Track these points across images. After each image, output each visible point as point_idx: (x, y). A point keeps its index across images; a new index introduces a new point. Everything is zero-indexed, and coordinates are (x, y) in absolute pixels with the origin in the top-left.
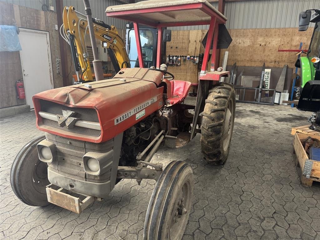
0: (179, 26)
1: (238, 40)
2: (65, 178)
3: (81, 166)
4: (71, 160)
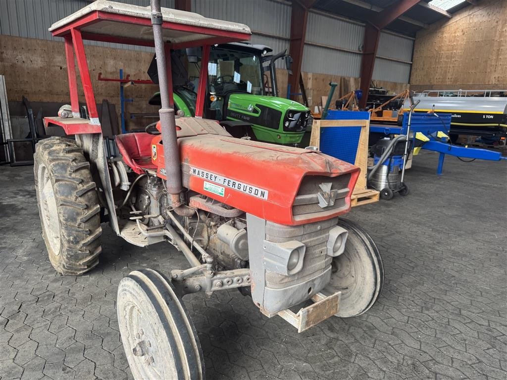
1: (20, 57)
2: (306, 283)
3: (322, 254)
4: (314, 252)
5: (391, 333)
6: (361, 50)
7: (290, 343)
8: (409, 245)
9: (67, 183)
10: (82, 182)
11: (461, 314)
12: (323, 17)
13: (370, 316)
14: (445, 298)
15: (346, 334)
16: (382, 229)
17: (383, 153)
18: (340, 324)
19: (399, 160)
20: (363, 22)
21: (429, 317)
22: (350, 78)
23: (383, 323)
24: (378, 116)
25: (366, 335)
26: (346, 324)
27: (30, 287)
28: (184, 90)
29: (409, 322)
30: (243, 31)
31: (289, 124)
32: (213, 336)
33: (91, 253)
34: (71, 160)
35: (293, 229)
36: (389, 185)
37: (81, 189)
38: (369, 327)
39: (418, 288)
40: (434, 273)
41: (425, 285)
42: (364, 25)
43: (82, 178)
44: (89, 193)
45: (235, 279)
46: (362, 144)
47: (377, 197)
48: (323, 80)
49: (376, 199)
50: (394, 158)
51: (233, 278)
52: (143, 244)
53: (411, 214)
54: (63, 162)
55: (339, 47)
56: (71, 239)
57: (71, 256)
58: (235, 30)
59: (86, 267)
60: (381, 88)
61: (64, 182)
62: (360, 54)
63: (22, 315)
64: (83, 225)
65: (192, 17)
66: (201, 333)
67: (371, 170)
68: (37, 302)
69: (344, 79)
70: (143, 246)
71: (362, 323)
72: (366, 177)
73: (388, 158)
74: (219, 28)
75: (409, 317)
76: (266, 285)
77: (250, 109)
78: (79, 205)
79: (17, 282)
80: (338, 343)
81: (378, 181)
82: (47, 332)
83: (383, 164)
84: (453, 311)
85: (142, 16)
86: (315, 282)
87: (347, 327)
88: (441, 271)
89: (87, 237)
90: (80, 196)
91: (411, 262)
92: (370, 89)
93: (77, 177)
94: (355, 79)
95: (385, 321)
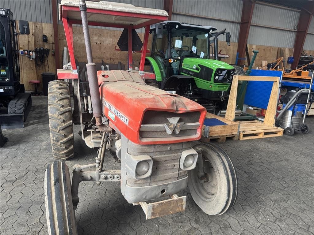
0: (97, 26)
1: (75, 37)
2: (159, 186)
3: (175, 167)
4: (166, 165)
5: (240, 233)
6: (296, 28)
7: (163, 224)
8: (290, 170)
9: (54, 106)
10: (63, 106)
11: (308, 230)
12: (267, 7)
13: (231, 218)
14: (301, 215)
15: (206, 227)
16: (275, 156)
17: (289, 100)
18: (205, 218)
19: (303, 107)
20: (299, 9)
21: (279, 227)
22: (285, 48)
23: (238, 224)
24: (298, 75)
25: (220, 231)
26: (210, 220)
27: (37, 163)
28: (157, 56)
29: (259, 228)
30: (162, 15)
31: (218, 78)
32: (117, 210)
33: (66, 148)
34: (59, 94)
35: (144, 147)
36: (292, 125)
37: (61, 111)
38: (225, 225)
39: (281, 204)
40: (301, 194)
41: (289, 202)
42: (300, 11)
43: (63, 104)
44: (66, 113)
45: (116, 176)
46: (273, 94)
47: (281, 133)
48: (264, 50)
49: (280, 134)
50: (298, 106)
51: (114, 175)
52: (91, 146)
53: (304, 148)
54: (55, 94)
55: (278, 27)
56: (55, 139)
57: (55, 149)
58: (156, 14)
59: (65, 156)
60: (310, 56)
61: (53, 106)
62: (295, 32)
63: (25, 178)
64: (61, 131)
65: (125, 7)
66: (111, 207)
67: (279, 113)
68: (35, 172)
69: (281, 49)
70: (91, 147)
71: (222, 221)
72: (275, 118)
73: (293, 105)
74: (144, 13)
75: (262, 224)
76: (127, 183)
77: (195, 68)
78: (59, 120)
79: (33, 159)
80: (196, 232)
81: (284, 122)
82: (31, 190)
83: (289, 109)
84: (302, 226)
85: (90, 7)
86: (168, 186)
87: (209, 222)
88: (308, 193)
89: (63, 139)
90: (61, 115)
91: (286, 183)
92: (301, 56)
93: (60, 103)
94: (290, 49)
95: (241, 223)
